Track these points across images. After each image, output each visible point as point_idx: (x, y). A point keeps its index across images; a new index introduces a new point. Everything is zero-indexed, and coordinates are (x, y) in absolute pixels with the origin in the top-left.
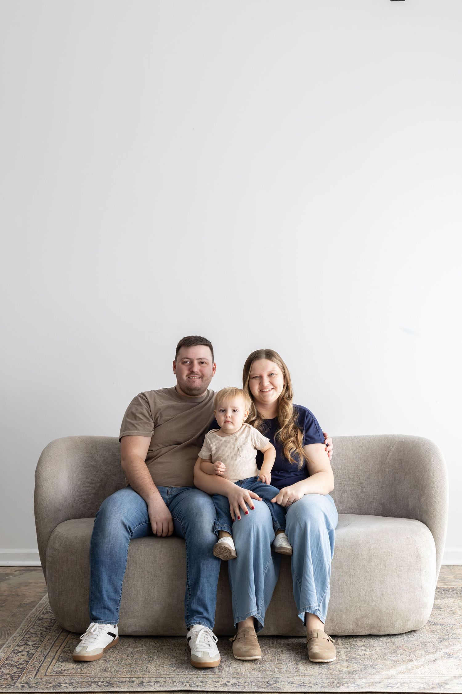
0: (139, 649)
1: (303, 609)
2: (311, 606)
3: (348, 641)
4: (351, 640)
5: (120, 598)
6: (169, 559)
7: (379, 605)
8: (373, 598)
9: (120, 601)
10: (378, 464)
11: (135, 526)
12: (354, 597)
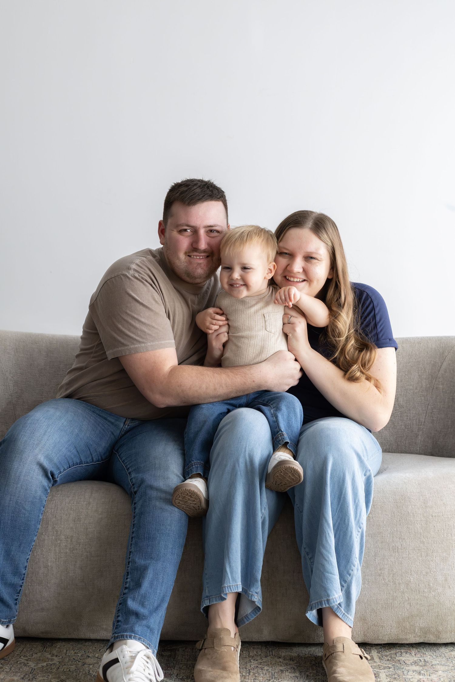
0: (45, 664)
1: (318, 603)
2: (331, 598)
3: (388, 653)
4: (393, 651)
5: (21, 582)
6: (100, 516)
7: (440, 596)
8: (431, 585)
9: (21, 586)
10: (426, 379)
11: (62, 470)
12: (399, 584)
